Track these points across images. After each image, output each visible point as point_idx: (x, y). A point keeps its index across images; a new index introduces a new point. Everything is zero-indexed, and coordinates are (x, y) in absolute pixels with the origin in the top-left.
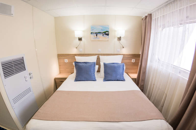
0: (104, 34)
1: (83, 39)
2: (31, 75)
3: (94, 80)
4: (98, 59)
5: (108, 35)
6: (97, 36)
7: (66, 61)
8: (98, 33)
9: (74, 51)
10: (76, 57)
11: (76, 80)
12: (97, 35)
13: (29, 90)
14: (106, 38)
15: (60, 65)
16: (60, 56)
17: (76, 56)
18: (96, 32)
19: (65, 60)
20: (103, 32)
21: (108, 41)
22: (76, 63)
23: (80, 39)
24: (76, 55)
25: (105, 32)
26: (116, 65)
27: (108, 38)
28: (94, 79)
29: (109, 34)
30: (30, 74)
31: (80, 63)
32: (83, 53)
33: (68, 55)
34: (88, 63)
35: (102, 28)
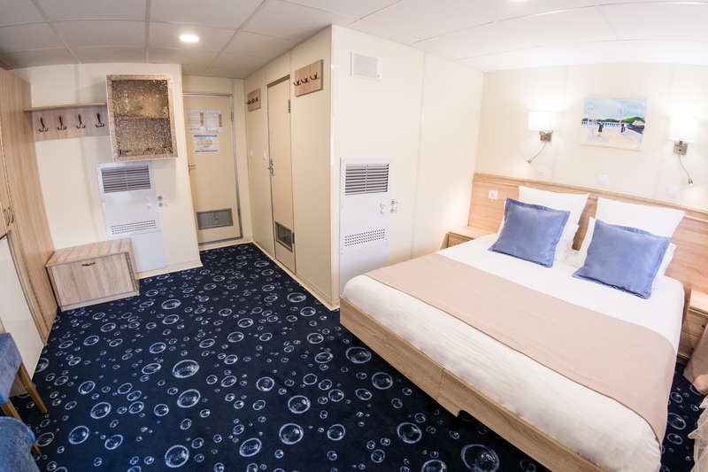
0: (625, 125)
1: (554, 138)
2: (395, 205)
3: (547, 263)
4: (590, 208)
5: (640, 129)
6: (600, 130)
7: (494, 194)
8: (608, 121)
9: (521, 171)
10: (521, 187)
11: (495, 249)
12: (603, 129)
13: (380, 234)
14: (631, 139)
15: (473, 204)
16: (480, 180)
17: (524, 185)
18: (598, 118)
19: (491, 192)
20: (625, 118)
21: (638, 151)
22: (512, 203)
23: (546, 137)
24: (523, 182)
25: (630, 122)
26: (635, 236)
27: (640, 141)
28: (548, 261)
29: (643, 128)
30: (393, 202)
31: (522, 204)
32: (546, 179)
33: (502, 179)
34: (546, 209)
35: (619, 106)
